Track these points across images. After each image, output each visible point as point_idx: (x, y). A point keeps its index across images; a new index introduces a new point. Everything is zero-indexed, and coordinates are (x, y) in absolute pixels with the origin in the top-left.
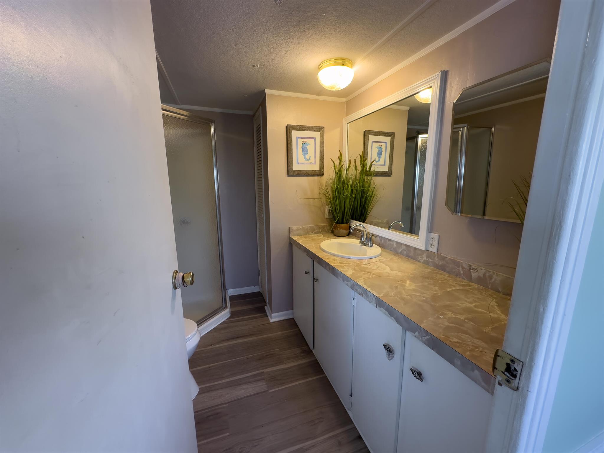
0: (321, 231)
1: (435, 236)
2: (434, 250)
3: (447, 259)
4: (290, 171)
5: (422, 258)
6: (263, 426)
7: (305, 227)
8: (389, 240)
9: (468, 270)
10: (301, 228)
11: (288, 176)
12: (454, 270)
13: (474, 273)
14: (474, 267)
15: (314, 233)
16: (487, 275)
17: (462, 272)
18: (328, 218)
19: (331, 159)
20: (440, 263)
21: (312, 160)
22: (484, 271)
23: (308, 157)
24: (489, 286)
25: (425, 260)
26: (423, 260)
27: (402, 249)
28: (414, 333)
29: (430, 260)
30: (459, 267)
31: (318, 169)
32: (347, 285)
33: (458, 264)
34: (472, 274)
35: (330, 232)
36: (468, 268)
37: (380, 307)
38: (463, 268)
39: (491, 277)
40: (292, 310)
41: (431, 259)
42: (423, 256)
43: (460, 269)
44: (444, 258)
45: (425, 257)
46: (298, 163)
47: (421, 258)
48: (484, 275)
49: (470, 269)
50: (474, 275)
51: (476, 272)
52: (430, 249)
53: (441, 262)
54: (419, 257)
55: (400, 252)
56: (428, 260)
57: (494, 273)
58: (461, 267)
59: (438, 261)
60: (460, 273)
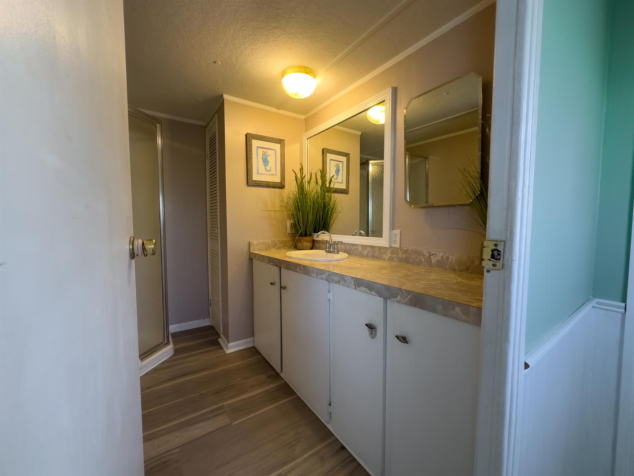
0: (284, 247)
1: (397, 232)
2: (397, 245)
3: (409, 250)
4: (250, 181)
5: (387, 255)
6: (228, 463)
7: (266, 241)
8: (354, 245)
9: (428, 256)
10: (262, 242)
11: (247, 186)
12: (417, 260)
13: (433, 258)
14: (433, 253)
15: (275, 248)
16: (445, 256)
17: (423, 260)
18: (290, 232)
19: (293, 170)
20: (403, 257)
21: (273, 172)
22: (441, 254)
23: (268, 168)
24: (447, 267)
25: (389, 257)
26: (388, 258)
27: (367, 251)
28: (396, 298)
29: (394, 255)
30: (420, 256)
31: (280, 181)
32: (322, 279)
33: (418, 253)
34: (432, 259)
35: (293, 247)
36: (428, 255)
37: (359, 286)
38: (424, 255)
39: (447, 259)
40: (252, 338)
41: (395, 254)
42: (388, 253)
43: (422, 257)
44: (406, 251)
45: (390, 254)
46: (258, 173)
48: (442, 257)
49: (430, 255)
50: (434, 260)
51: (435, 257)
52: (394, 245)
53: (404, 255)
54: (384, 255)
55: (365, 254)
56: (392, 256)
57: (450, 254)
58: (422, 255)
59: (401, 255)
60: (421, 261)
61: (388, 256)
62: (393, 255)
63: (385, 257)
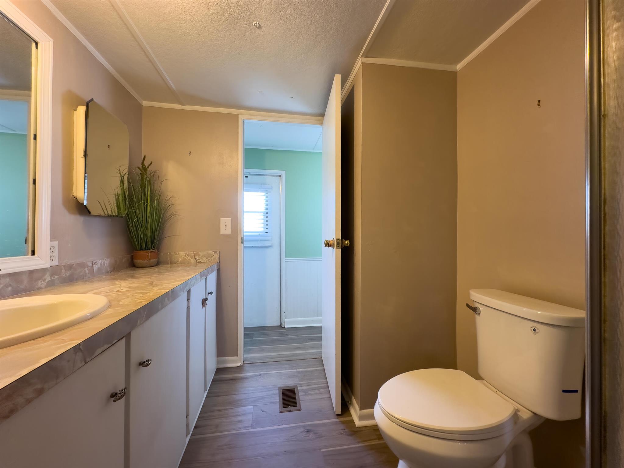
1: (54, 244)
2: (56, 263)
3: (74, 265)
5: (44, 281)
9: (91, 266)
12: (82, 274)
14: (95, 261)
16: (103, 262)
17: (87, 272)
20: (68, 275)
22: (100, 261)
24: (104, 272)
25: (48, 281)
26: (45, 284)
29: (56, 277)
30: (85, 268)
33: (82, 265)
36: (91, 265)
39: (104, 264)
41: (56, 275)
42: (46, 277)
43: (86, 269)
44: (71, 267)
45: (49, 277)
47: (42, 282)
48: (101, 264)
49: (93, 264)
50: (95, 268)
51: (96, 265)
52: (52, 263)
53: (68, 273)
54: (39, 282)
56: (52, 279)
57: (105, 260)
58: (86, 267)
59: (65, 272)
60: (86, 273)
61: (46, 281)
62: (54, 277)
63: (41, 285)
